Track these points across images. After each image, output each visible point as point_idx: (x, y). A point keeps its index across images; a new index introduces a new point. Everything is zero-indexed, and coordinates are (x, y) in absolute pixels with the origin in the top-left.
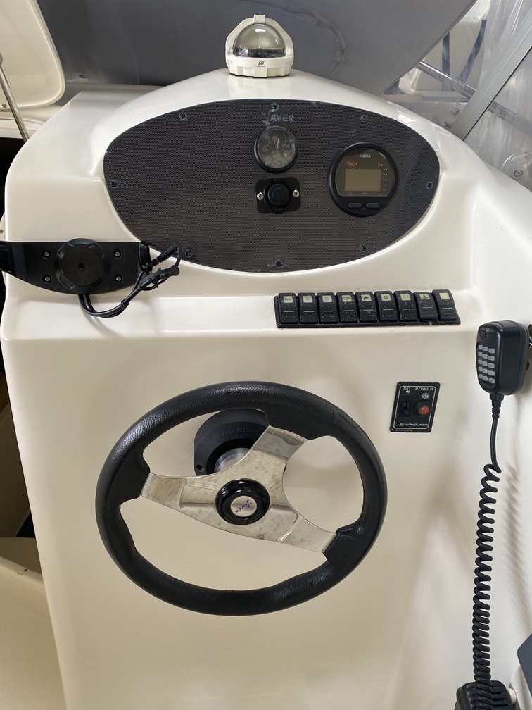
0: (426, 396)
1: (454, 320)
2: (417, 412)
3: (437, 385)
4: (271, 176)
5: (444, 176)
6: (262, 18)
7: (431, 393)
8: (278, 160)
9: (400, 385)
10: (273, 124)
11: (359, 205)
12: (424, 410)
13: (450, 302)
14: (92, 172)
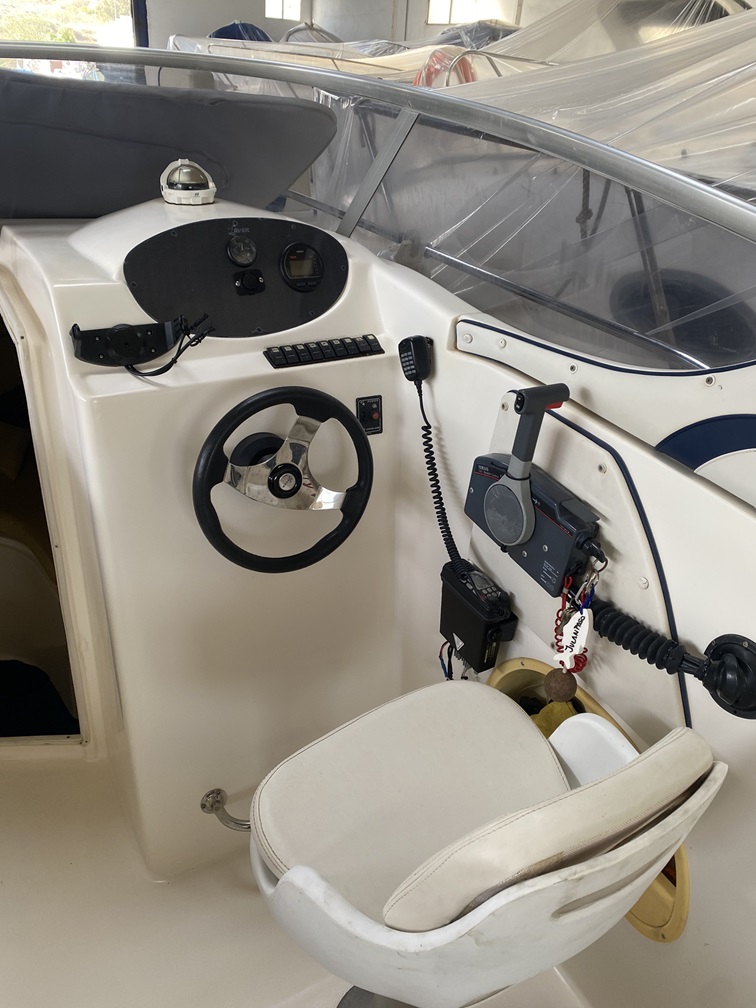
0: (375, 406)
1: (381, 351)
2: (372, 419)
3: (380, 397)
4: (242, 270)
5: (350, 261)
6: (186, 162)
7: (377, 403)
8: (245, 258)
9: (358, 400)
10: (237, 234)
11: (304, 284)
12: (375, 416)
13: (376, 340)
14: (114, 277)
